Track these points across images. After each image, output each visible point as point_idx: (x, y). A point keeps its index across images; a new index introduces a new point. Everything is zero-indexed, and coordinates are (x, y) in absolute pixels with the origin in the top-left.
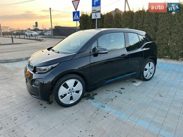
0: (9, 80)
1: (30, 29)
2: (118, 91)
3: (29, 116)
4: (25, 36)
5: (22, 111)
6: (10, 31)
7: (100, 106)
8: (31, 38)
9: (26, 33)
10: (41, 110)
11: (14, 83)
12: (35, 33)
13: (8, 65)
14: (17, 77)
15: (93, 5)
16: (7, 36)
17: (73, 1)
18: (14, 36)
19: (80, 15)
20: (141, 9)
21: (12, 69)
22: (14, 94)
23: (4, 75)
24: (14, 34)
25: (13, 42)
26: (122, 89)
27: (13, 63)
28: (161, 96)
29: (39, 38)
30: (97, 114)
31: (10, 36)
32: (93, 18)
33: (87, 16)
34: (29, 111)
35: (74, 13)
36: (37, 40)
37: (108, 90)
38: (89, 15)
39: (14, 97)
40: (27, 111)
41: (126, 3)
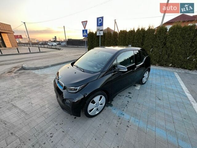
0: (41, 87)
1: (50, 40)
2: (127, 96)
3: (63, 130)
4: (48, 46)
5: (56, 124)
6: (36, 42)
7: (120, 114)
8: (52, 47)
9: (48, 44)
10: (73, 122)
11: (45, 90)
12: (55, 44)
13: (38, 71)
14: (46, 83)
15: (98, 26)
16: (35, 46)
17: (82, 22)
18: (40, 46)
19: (88, 33)
20: (132, 29)
21: (42, 76)
22: (47, 103)
23: (36, 82)
24: (40, 44)
25: (40, 51)
26: (130, 93)
27: (42, 70)
28: (160, 99)
29: (58, 48)
30: (120, 124)
31: (37, 46)
32: (98, 35)
33: (92, 33)
34: (62, 124)
35: (83, 31)
36: (56, 49)
37: (120, 95)
38: (94, 33)
39: (47, 106)
40: (60, 124)
41: (116, 24)
